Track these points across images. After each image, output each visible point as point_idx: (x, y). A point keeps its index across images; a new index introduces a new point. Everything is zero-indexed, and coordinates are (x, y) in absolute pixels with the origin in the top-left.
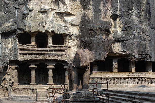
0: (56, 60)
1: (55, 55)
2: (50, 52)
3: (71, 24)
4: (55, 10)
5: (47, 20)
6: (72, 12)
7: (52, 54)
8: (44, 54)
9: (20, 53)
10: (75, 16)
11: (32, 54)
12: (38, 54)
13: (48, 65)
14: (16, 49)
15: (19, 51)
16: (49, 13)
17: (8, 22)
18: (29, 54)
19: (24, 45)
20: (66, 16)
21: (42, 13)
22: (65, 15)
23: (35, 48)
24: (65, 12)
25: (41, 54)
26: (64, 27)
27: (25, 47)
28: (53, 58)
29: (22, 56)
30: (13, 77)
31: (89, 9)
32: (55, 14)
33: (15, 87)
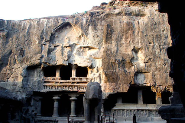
1: (77, 87)
2: (72, 84)
3: (93, 57)
4: (79, 44)
5: (71, 54)
7: (75, 86)
8: (66, 86)
9: (44, 85)
10: (97, 50)
11: (55, 86)
12: (60, 86)
13: (71, 97)
15: (43, 83)
16: (73, 47)
18: (52, 86)
21: (66, 48)
22: (88, 49)
23: (59, 80)
24: (88, 47)
25: (64, 86)
26: (87, 60)
27: (49, 79)
28: (76, 90)
29: (45, 88)
30: (36, 109)
31: (111, 44)
32: (78, 48)
33: (37, 118)
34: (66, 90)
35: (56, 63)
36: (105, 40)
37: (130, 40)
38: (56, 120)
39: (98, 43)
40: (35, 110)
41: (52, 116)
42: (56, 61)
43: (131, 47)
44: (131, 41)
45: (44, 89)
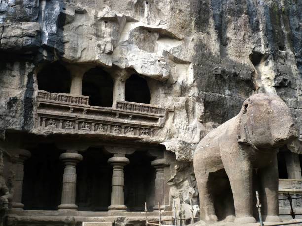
0: (136, 142)
1: (134, 127)
2: (121, 120)
3: (172, 58)
4: (137, 21)
5: (117, 41)
6: (174, 32)
7: (127, 126)
8: (105, 123)
9: (39, 115)
10: (180, 42)
11: (73, 120)
12: (89, 122)
14: (28, 103)
15: (38, 108)
16: (122, 25)
17: (18, 27)
18: (65, 119)
19: (54, 94)
20: (159, 39)
21: (106, 22)
22: (157, 36)
23: (84, 105)
24: (159, 31)
25: (97, 123)
26: (159, 61)
27: (55, 100)
28: (130, 135)
29: (44, 122)
30: (10, 185)
31: (208, 33)
32: (135, 30)
33: (13, 215)
34: (105, 133)
35: (79, 55)
36: (196, 24)
37: (245, 35)
38: (74, 219)
39: (182, 28)
40: (7, 188)
41: (57, 209)
42: (80, 51)
43: (249, 48)
44: (246, 37)
45: (41, 125)
